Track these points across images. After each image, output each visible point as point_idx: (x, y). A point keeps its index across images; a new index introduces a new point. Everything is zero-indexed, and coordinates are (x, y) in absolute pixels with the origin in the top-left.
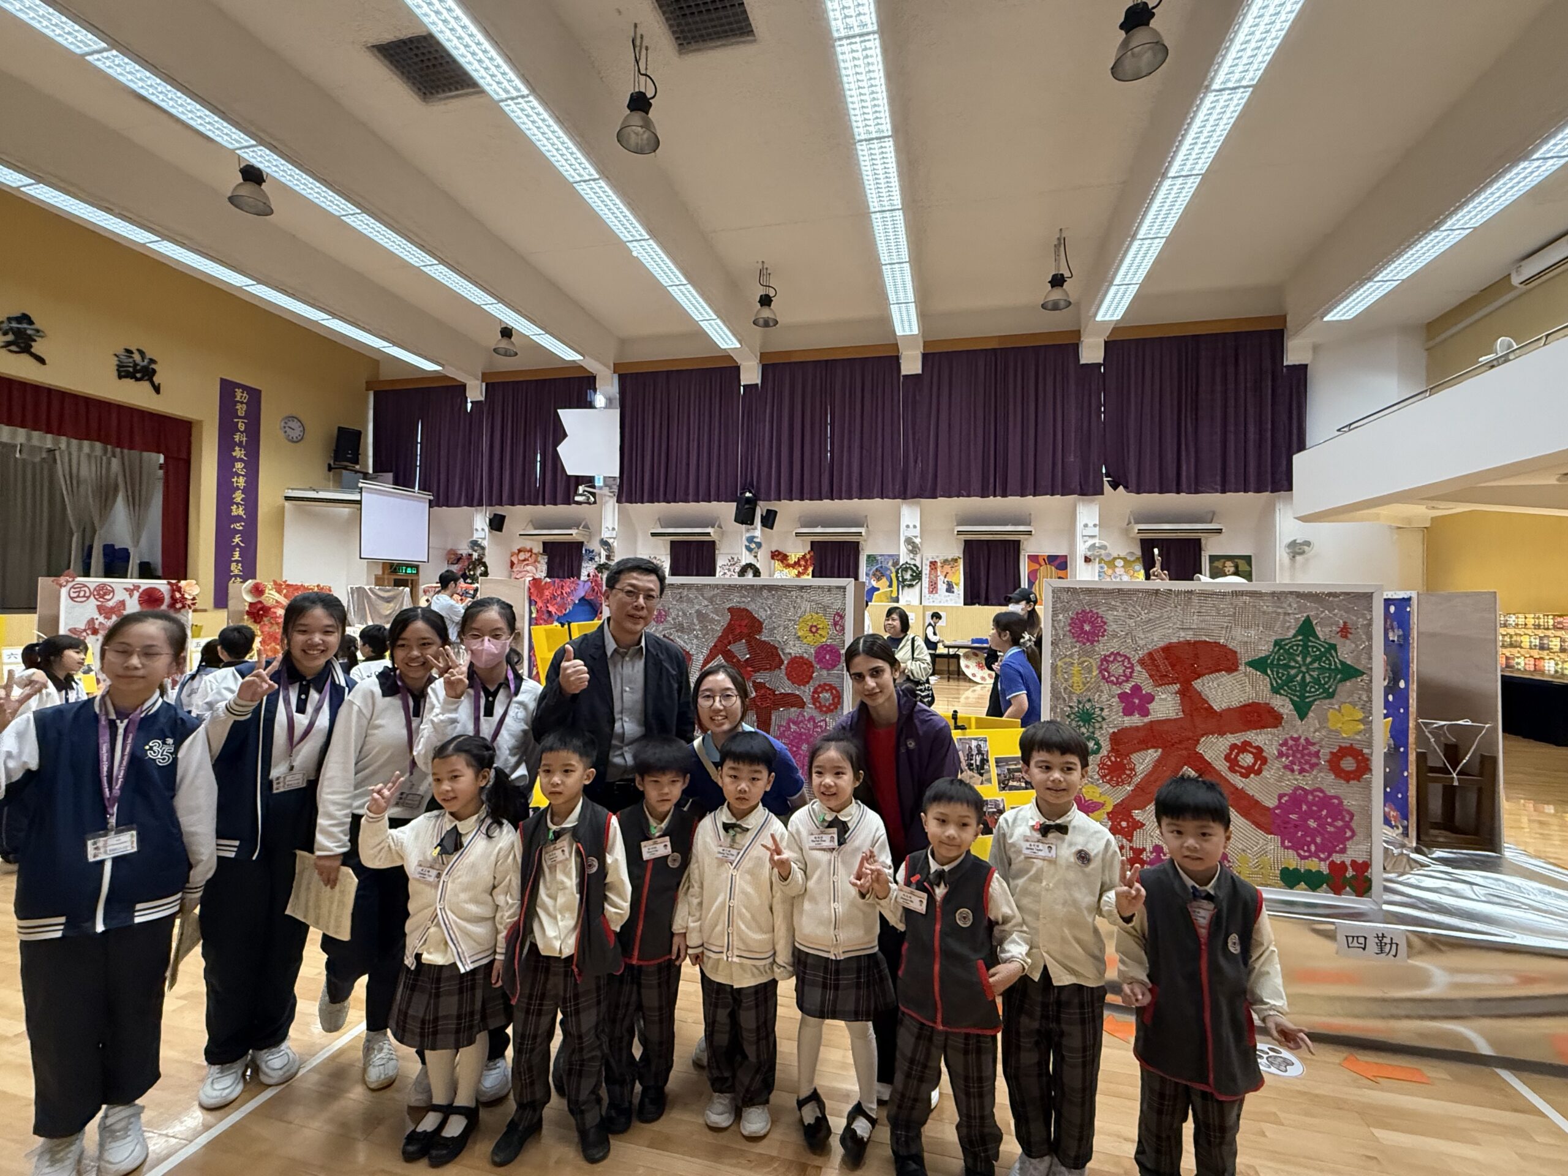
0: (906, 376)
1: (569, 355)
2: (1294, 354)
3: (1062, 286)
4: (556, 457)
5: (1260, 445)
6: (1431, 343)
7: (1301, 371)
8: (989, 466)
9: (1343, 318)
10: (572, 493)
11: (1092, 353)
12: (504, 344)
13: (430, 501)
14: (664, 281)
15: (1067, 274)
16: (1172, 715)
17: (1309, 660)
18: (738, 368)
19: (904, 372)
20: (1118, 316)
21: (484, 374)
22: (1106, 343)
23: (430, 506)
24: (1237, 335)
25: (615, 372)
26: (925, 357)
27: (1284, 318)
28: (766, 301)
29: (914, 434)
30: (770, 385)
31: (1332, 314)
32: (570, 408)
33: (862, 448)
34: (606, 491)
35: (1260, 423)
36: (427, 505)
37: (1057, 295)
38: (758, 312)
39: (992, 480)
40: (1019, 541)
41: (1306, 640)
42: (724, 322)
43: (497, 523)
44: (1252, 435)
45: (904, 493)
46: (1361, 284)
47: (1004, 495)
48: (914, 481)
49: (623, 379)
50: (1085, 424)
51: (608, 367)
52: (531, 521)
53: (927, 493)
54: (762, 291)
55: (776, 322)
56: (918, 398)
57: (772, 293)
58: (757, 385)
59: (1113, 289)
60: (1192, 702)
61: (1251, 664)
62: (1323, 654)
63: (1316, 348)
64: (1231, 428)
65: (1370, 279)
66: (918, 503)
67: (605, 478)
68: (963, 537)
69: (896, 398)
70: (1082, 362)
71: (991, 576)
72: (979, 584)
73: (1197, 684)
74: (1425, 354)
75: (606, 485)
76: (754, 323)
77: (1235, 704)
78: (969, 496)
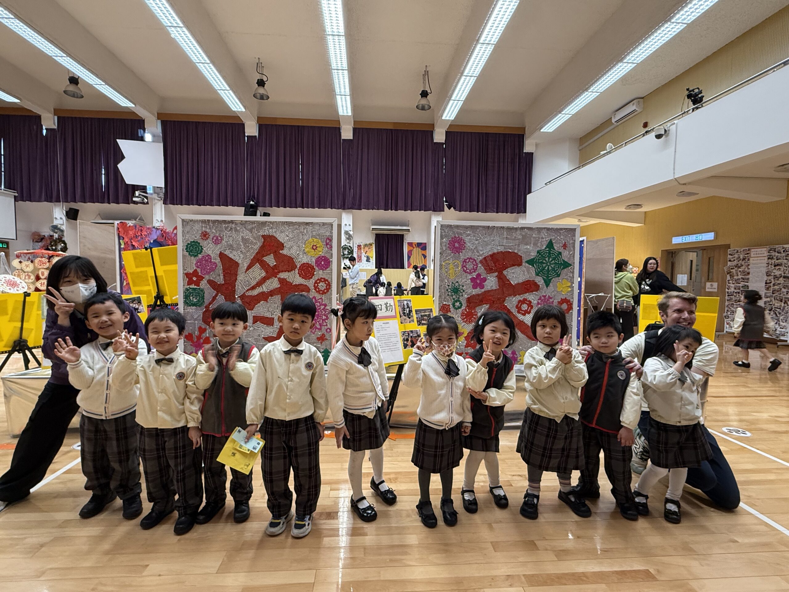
0: (343, 140)
1: (124, 102)
2: (528, 148)
3: (426, 97)
4: (117, 172)
5: (513, 191)
6: (581, 148)
7: (530, 155)
8: (388, 195)
9: (549, 131)
10: (130, 197)
11: (439, 137)
12: (72, 88)
13: (15, 197)
14: (194, 59)
15: (429, 91)
16: (494, 288)
17: (551, 259)
18: (243, 125)
19: (343, 138)
20: (452, 118)
21: (55, 110)
22: (446, 132)
23: (15, 201)
24: (504, 135)
25: (158, 119)
26: (355, 130)
27: (524, 129)
28: (261, 83)
29: (349, 173)
30: (264, 136)
31: (544, 128)
32: (125, 139)
33: (320, 179)
34: (155, 196)
35: (513, 180)
36: (13, 199)
37: (424, 101)
38: (257, 88)
39: (390, 201)
40: (403, 235)
41: (550, 250)
42: (234, 93)
43: (72, 215)
44: (510, 185)
45: (344, 206)
46: (556, 115)
47: (396, 210)
48: (349, 200)
49: (165, 124)
50: (436, 174)
51: (153, 114)
52: (99, 214)
53: (356, 207)
54: (259, 77)
55: (268, 98)
56: (351, 153)
57: (265, 79)
58: (256, 136)
59: (451, 102)
60: (503, 280)
61: (528, 262)
62: (556, 257)
63: (537, 145)
64: (501, 181)
65: (560, 112)
66: (351, 212)
67: (154, 187)
68: (375, 232)
69: (339, 151)
70: (435, 141)
71: (389, 253)
72: (383, 257)
73: (505, 272)
74: (579, 152)
75: (155, 193)
76: (254, 96)
77: (521, 281)
78: (378, 209)
